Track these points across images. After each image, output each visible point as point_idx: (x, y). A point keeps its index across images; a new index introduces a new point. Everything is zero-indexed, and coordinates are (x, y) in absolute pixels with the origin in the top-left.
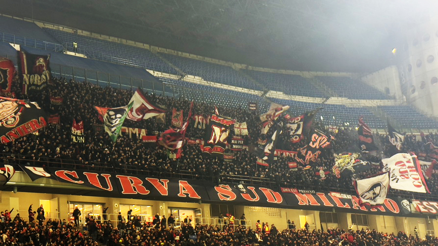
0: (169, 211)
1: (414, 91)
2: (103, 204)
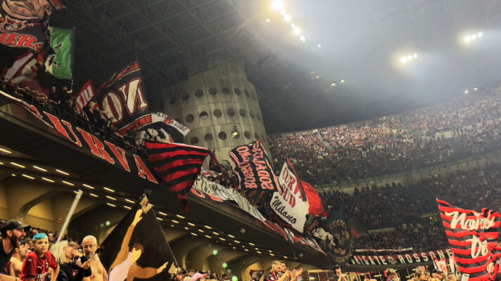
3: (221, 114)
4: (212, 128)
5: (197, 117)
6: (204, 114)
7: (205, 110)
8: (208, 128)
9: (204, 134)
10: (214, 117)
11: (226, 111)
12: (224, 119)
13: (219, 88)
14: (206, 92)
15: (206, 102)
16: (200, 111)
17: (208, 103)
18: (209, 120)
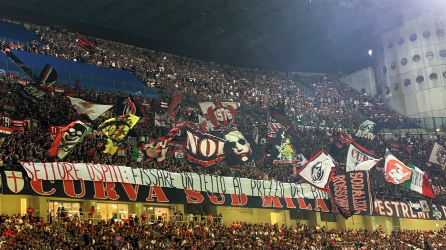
0: (145, 208)
1: (388, 92)
2: (81, 203)
3: (433, 55)
4: (423, 70)
5: (410, 60)
6: (416, 58)
7: (417, 54)
8: (420, 70)
9: (416, 77)
10: (426, 60)
11: (438, 52)
12: (436, 61)
13: (433, 32)
14: (419, 36)
15: (419, 46)
16: (413, 54)
17: (421, 46)
18: (421, 62)
